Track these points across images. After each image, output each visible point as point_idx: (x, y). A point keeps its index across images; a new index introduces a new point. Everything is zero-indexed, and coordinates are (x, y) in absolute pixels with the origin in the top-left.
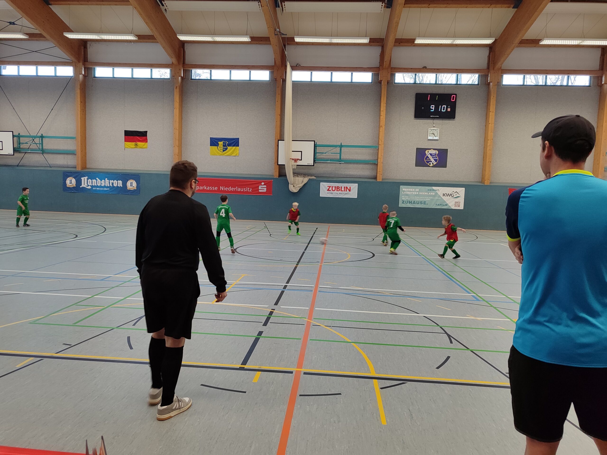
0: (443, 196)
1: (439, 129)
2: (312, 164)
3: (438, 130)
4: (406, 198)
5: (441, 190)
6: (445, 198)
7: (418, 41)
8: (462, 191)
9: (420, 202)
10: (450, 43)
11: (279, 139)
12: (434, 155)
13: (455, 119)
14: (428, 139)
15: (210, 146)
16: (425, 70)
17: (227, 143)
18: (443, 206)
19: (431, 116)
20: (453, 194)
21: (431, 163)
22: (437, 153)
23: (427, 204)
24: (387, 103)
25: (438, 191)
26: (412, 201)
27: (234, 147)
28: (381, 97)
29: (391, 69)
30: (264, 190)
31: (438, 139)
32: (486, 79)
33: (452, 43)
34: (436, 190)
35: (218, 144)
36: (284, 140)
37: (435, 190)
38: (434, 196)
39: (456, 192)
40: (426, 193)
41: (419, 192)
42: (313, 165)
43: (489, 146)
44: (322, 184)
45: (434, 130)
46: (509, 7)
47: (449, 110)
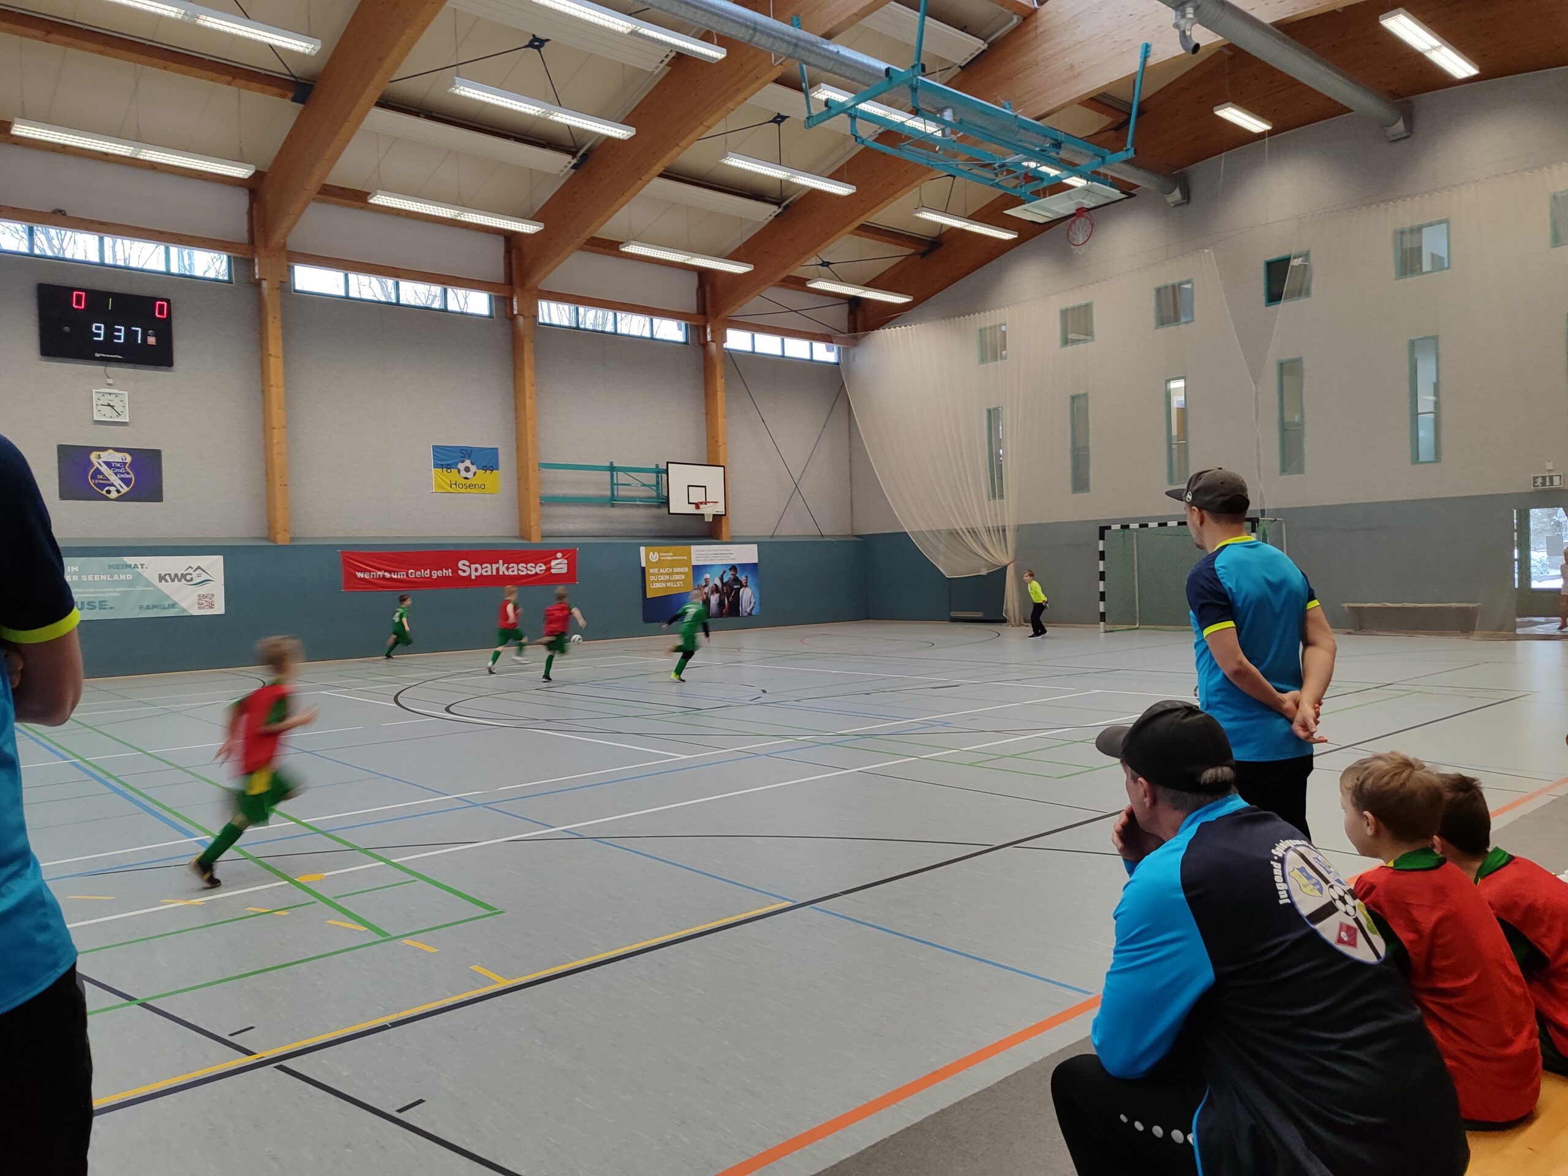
0: (160, 581)
1: (126, 393)
3: (124, 395)
5: (153, 566)
6: (166, 587)
7: (23, 130)
8: (215, 565)
9: (89, 604)
10: (128, 154)
12: (119, 465)
13: (174, 367)
14: (94, 419)
16: (60, 218)
18: (165, 608)
19: (97, 355)
20: (191, 574)
21: (112, 489)
22: (129, 459)
23: (111, 608)
25: (142, 568)
31: (128, 420)
32: (249, 270)
33: (133, 156)
34: (135, 565)
37: (133, 566)
38: (132, 583)
39: (199, 568)
40: (103, 577)
41: (78, 574)
43: (277, 443)
45: (110, 394)
46: (282, 96)
47: (152, 340)
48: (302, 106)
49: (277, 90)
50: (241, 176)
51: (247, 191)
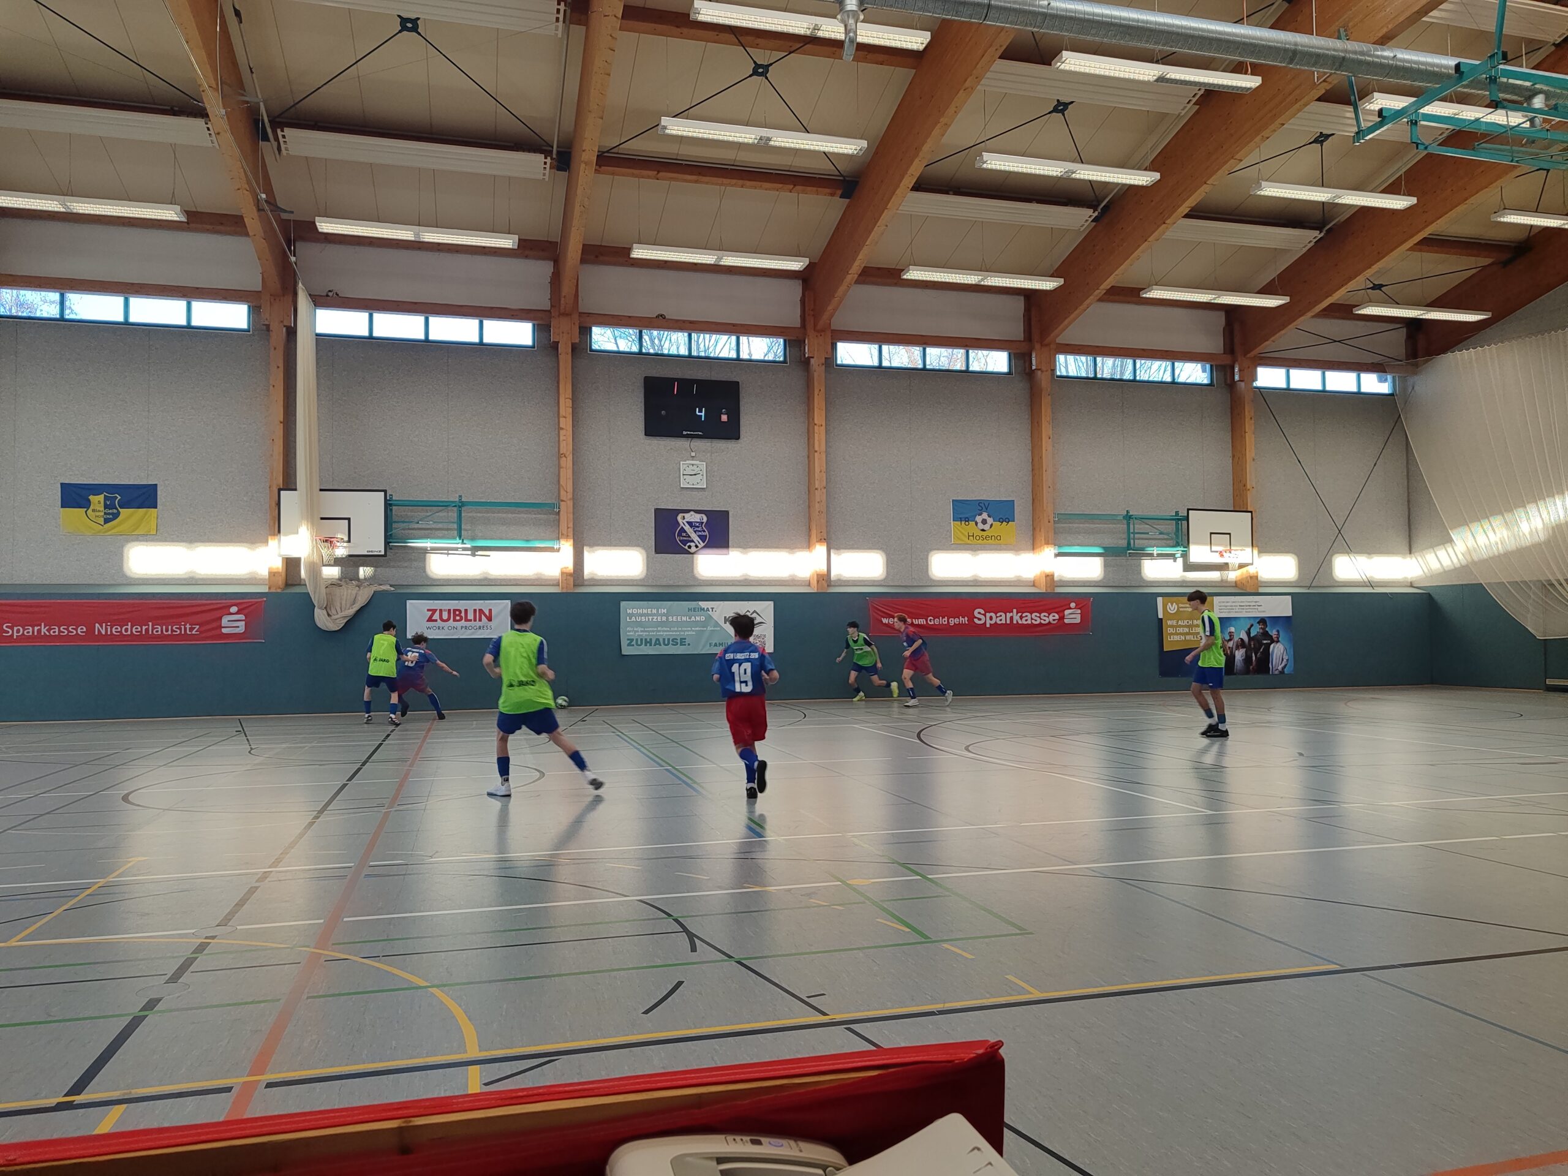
1: (705, 463)
2: (380, 552)
3: (703, 465)
4: (638, 631)
5: (720, 610)
7: (640, 252)
8: (767, 610)
9: (673, 640)
10: (712, 262)
11: (282, 487)
12: (697, 524)
13: (739, 441)
14: (682, 486)
15: (62, 507)
16: (662, 322)
17: (119, 498)
19: (685, 433)
21: (692, 544)
22: (705, 519)
23: (689, 644)
24: (574, 399)
25: (712, 611)
26: (651, 639)
27: (142, 511)
28: (558, 383)
29: (579, 316)
30: (238, 627)
31: (705, 486)
32: (801, 350)
33: (716, 263)
34: (707, 608)
35: (89, 501)
36: (296, 490)
37: (705, 610)
38: (704, 624)
39: (755, 612)
40: (684, 619)
41: (667, 615)
42: (383, 553)
43: (819, 501)
44: (411, 603)
45: (693, 465)
46: (832, 195)
47: (725, 418)
48: (848, 200)
49: (828, 191)
50: (797, 269)
51: (801, 282)
